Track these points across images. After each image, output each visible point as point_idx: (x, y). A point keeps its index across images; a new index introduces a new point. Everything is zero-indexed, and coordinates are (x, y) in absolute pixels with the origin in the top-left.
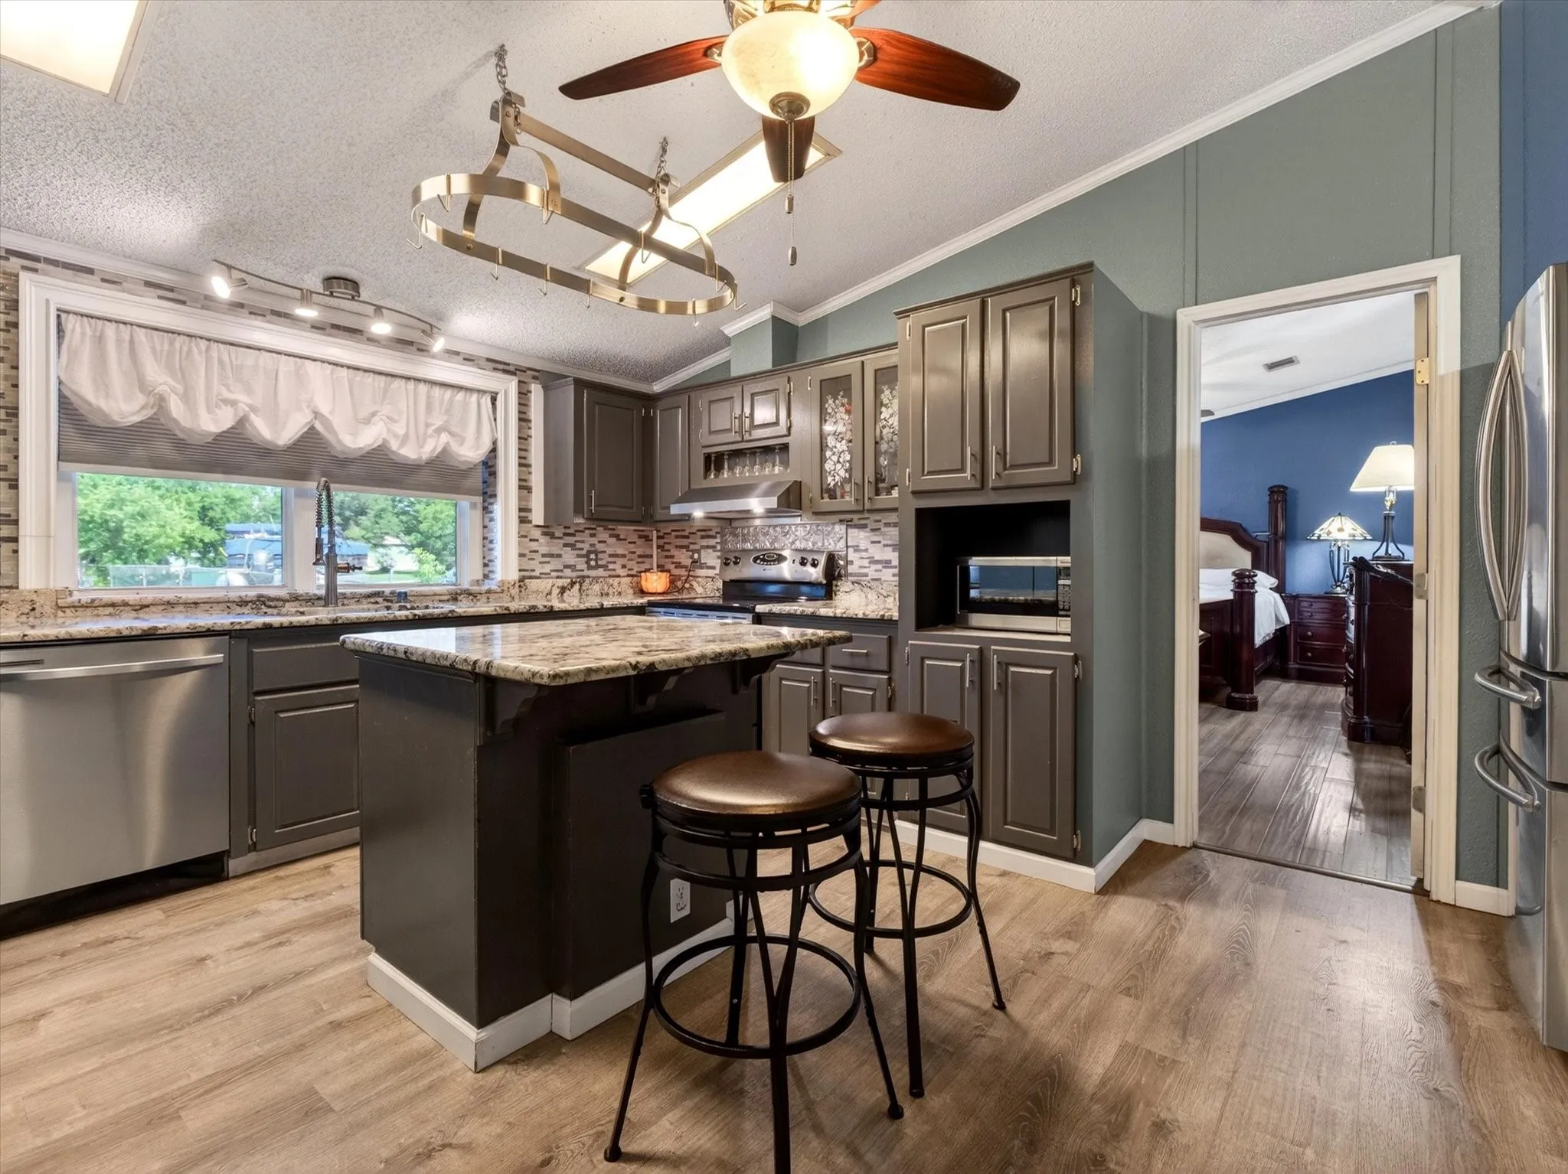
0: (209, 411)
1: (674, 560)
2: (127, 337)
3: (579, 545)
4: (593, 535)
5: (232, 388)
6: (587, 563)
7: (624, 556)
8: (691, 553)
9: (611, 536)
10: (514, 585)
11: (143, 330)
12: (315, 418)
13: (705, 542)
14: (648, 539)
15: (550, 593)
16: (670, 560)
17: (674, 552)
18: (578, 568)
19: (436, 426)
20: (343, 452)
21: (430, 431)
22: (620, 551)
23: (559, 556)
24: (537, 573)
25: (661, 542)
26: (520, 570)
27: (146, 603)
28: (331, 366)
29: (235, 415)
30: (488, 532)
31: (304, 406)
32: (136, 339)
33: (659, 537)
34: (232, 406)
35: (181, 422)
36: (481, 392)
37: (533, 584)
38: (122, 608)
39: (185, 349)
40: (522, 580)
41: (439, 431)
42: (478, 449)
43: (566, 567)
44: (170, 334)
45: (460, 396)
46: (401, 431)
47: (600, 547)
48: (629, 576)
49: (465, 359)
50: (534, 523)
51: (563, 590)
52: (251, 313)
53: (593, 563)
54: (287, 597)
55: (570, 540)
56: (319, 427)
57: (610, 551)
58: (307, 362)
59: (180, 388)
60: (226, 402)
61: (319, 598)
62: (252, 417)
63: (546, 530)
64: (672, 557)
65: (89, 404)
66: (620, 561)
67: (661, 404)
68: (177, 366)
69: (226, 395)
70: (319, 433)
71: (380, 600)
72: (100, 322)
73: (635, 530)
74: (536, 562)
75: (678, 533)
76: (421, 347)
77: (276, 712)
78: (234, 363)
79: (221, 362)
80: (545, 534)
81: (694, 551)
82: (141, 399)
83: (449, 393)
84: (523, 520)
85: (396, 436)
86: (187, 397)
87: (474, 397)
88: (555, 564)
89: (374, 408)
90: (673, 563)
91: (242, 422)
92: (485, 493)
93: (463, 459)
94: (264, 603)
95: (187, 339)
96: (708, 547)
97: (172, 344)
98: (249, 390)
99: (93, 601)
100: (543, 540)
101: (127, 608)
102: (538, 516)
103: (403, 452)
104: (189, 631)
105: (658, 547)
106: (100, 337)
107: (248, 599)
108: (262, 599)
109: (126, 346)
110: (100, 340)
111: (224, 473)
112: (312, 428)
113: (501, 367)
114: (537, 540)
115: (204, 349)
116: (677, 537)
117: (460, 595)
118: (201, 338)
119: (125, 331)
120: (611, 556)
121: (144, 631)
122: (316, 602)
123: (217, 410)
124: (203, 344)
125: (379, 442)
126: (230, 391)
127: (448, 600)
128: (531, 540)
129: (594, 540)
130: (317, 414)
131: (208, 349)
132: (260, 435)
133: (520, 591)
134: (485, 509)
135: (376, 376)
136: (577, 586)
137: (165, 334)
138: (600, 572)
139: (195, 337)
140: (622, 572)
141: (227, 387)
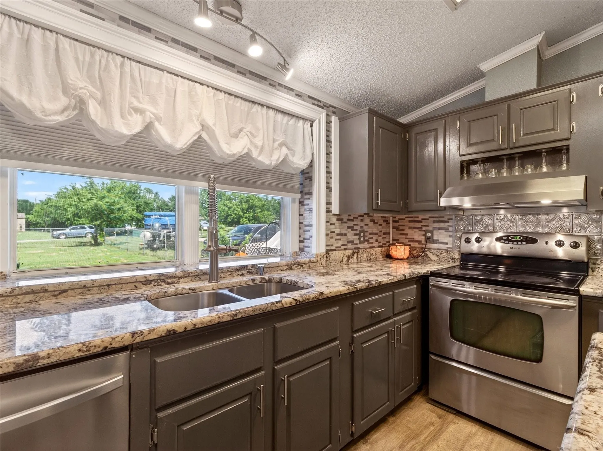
0: (123, 117)
1: (408, 237)
2: (52, 44)
3: (355, 227)
4: (362, 221)
5: (141, 100)
6: (359, 239)
7: (376, 234)
8: (424, 233)
9: (371, 221)
10: (323, 257)
11: (68, 39)
12: (202, 130)
13: (436, 225)
14: (387, 222)
15: (342, 261)
16: (404, 236)
17: (407, 231)
18: (355, 242)
19: (280, 142)
20: (221, 158)
21: (276, 144)
22: (375, 231)
23: (345, 235)
24: (334, 248)
25: (397, 224)
26: (327, 246)
27: (64, 288)
28: (214, 91)
29: (144, 121)
30: (304, 219)
31: (194, 118)
32: (61, 46)
33: (394, 221)
34: (140, 114)
35: (98, 122)
36: (304, 119)
37: (333, 254)
38: (41, 295)
39: (103, 62)
40: (327, 252)
41: (281, 145)
42: (304, 159)
43: (349, 242)
44: (91, 48)
45: (293, 121)
46: (260, 144)
47: (366, 228)
48: (379, 247)
49: (296, 95)
50: (333, 213)
51: (349, 258)
52: (156, 38)
53: (362, 239)
54: (181, 274)
55: (351, 224)
56: (205, 136)
57: (370, 231)
58: (197, 84)
59: (99, 95)
60: (137, 110)
61: (205, 274)
62: (157, 124)
63: (339, 217)
64: (407, 234)
65: (12, 99)
66: (375, 237)
67: (416, 130)
68: (97, 76)
69: (136, 104)
70: (205, 141)
71: (244, 272)
72: (27, 27)
73: (382, 217)
74: (333, 240)
75: (410, 219)
76: (272, 82)
77: (178, 426)
78: (143, 80)
79: (132, 77)
80: (338, 220)
81: (427, 232)
82: (64, 101)
83: (286, 118)
84: (328, 211)
85: (256, 147)
86: (103, 103)
87: (301, 122)
88: (343, 240)
89: (242, 126)
90: (406, 238)
91: (148, 127)
92: (302, 192)
93: (296, 166)
94: (164, 281)
95: (105, 54)
96: (440, 229)
97: (92, 55)
98: (154, 101)
99: (13, 290)
100: (337, 224)
101: (47, 294)
102: (335, 209)
103: (260, 158)
104: (81, 354)
105: (393, 228)
106: (28, 40)
107: (151, 279)
108: (163, 278)
109: (52, 52)
110: (27, 42)
111: (136, 173)
112: (200, 137)
113: (316, 102)
114: (334, 224)
115: (119, 64)
116: (410, 221)
117: (293, 265)
118: (117, 54)
119: (51, 38)
120: (371, 234)
121: (17, 365)
122: (203, 277)
123: (129, 117)
124: (119, 59)
125: (246, 151)
126: (140, 102)
127: (286, 270)
128: (331, 224)
129: (362, 224)
130: (204, 127)
131: (122, 65)
132: (163, 140)
133: (327, 261)
134: (301, 203)
135: (243, 101)
136: (356, 255)
137: (87, 47)
138: (366, 245)
139: (112, 53)
140: (376, 244)
141: (137, 98)
